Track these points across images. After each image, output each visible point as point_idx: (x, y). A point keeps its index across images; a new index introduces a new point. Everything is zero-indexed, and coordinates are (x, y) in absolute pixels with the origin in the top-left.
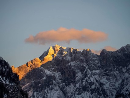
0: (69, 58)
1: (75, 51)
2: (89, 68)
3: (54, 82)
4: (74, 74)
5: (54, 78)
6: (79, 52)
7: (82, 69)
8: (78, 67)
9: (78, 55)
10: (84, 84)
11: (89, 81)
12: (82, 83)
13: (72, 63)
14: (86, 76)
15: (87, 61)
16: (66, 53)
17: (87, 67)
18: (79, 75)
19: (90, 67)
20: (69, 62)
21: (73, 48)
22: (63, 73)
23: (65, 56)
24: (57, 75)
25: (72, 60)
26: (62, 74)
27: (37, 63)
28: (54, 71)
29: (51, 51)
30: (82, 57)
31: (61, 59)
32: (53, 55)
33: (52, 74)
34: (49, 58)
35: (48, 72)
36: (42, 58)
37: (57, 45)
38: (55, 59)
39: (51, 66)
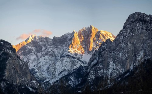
0: (39, 41)
1: (41, 38)
2: (48, 45)
3: (32, 51)
4: (41, 48)
5: (32, 50)
6: (43, 38)
7: (45, 45)
8: (43, 45)
9: (43, 39)
10: (46, 52)
11: (48, 51)
12: (45, 52)
13: (40, 43)
14: (47, 48)
15: (47, 42)
16: (37, 38)
17: (47, 44)
18: (44, 48)
19: (49, 44)
20: (39, 42)
21: (40, 36)
22: (36, 47)
23: (37, 40)
24: (34, 48)
25: (40, 42)
26: (36, 48)
27: (24, 43)
28: (32, 46)
29: (31, 38)
30: (45, 40)
31: (35, 41)
32: (31, 40)
33: (31, 48)
34: (30, 41)
35: (29, 47)
36: (26, 41)
37: (33, 35)
38: (32, 41)
39: (31, 44)
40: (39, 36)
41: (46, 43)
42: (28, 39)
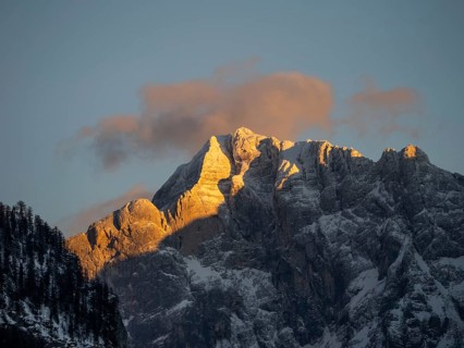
0: (308, 196)
1: (340, 159)
2: (419, 246)
3: (236, 322)
4: (342, 277)
5: (235, 302)
6: (363, 164)
7: (383, 252)
8: (360, 244)
9: (359, 181)
10: (394, 328)
11: (422, 316)
12: (384, 327)
13: (329, 224)
14: (402, 287)
15: (408, 210)
16: (295, 170)
17: (406, 241)
18: (367, 284)
19: (427, 239)
20: (309, 216)
21: (327, 145)
22: (282, 275)
23: (289, 187)
24: (252, 284)
25: (327, 207)
26: (276, 280)
27: (143, 224)
28: (232, 263)
29: (216, 161)
30: (377, 192)
31: (267, 200)
32: (225, 185)
33: (227, 284)
34: (206, 197)
35: (201, 273)
36: (167, 198)
37: (243, 132)
38: (237, 203)
39: (218, 239)
40: (315, 147)
41: (395, 227)
42: (191, 174)
